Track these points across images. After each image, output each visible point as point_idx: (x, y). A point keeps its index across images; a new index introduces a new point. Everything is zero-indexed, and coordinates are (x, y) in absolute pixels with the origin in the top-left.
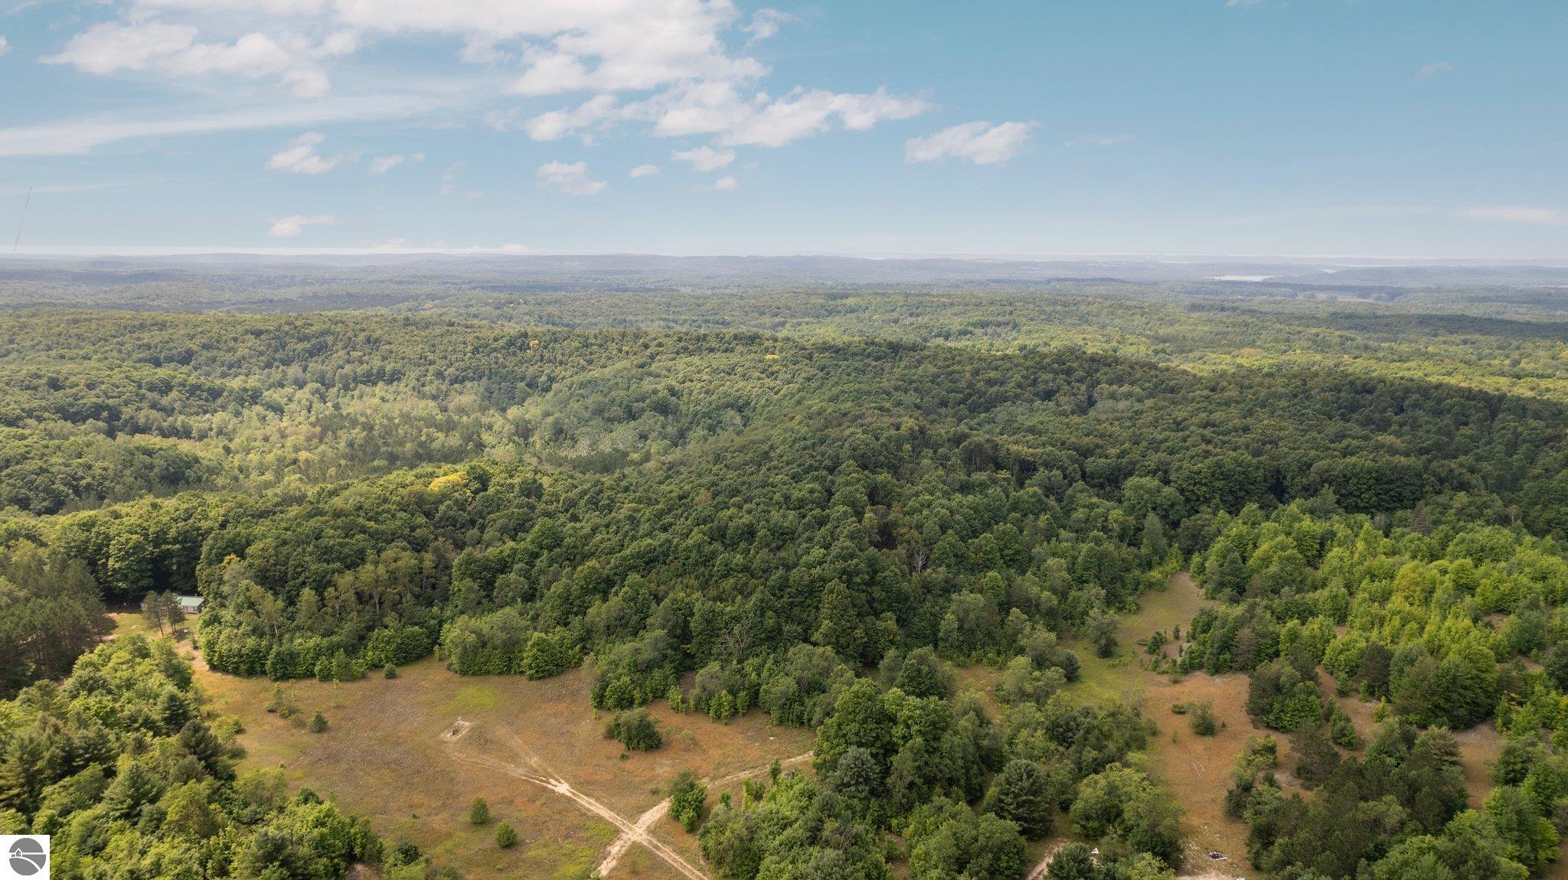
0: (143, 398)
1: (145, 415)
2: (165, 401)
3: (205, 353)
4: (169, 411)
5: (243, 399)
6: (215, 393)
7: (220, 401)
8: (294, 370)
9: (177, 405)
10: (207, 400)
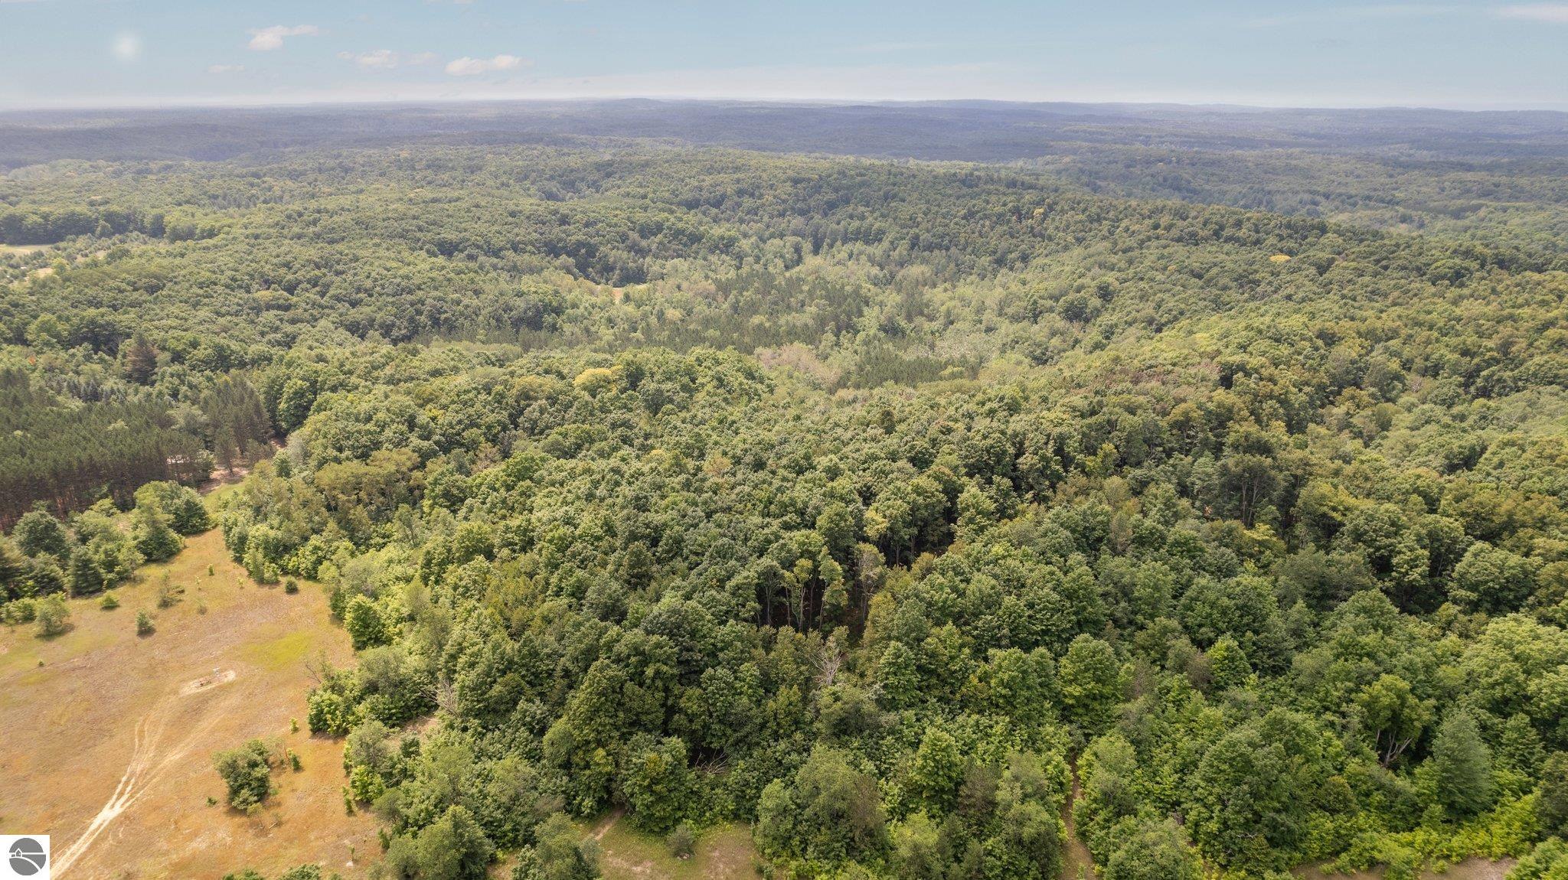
0: (624, 238)
1: (618, 255)
2: (644, 243)
3: (736, 199)
4: (642, 252)
5: (717, 247)
6: (695, 238)
7: (695, 246)
8: (797, 222)
9: (654, 247)
10: (685, 245)
